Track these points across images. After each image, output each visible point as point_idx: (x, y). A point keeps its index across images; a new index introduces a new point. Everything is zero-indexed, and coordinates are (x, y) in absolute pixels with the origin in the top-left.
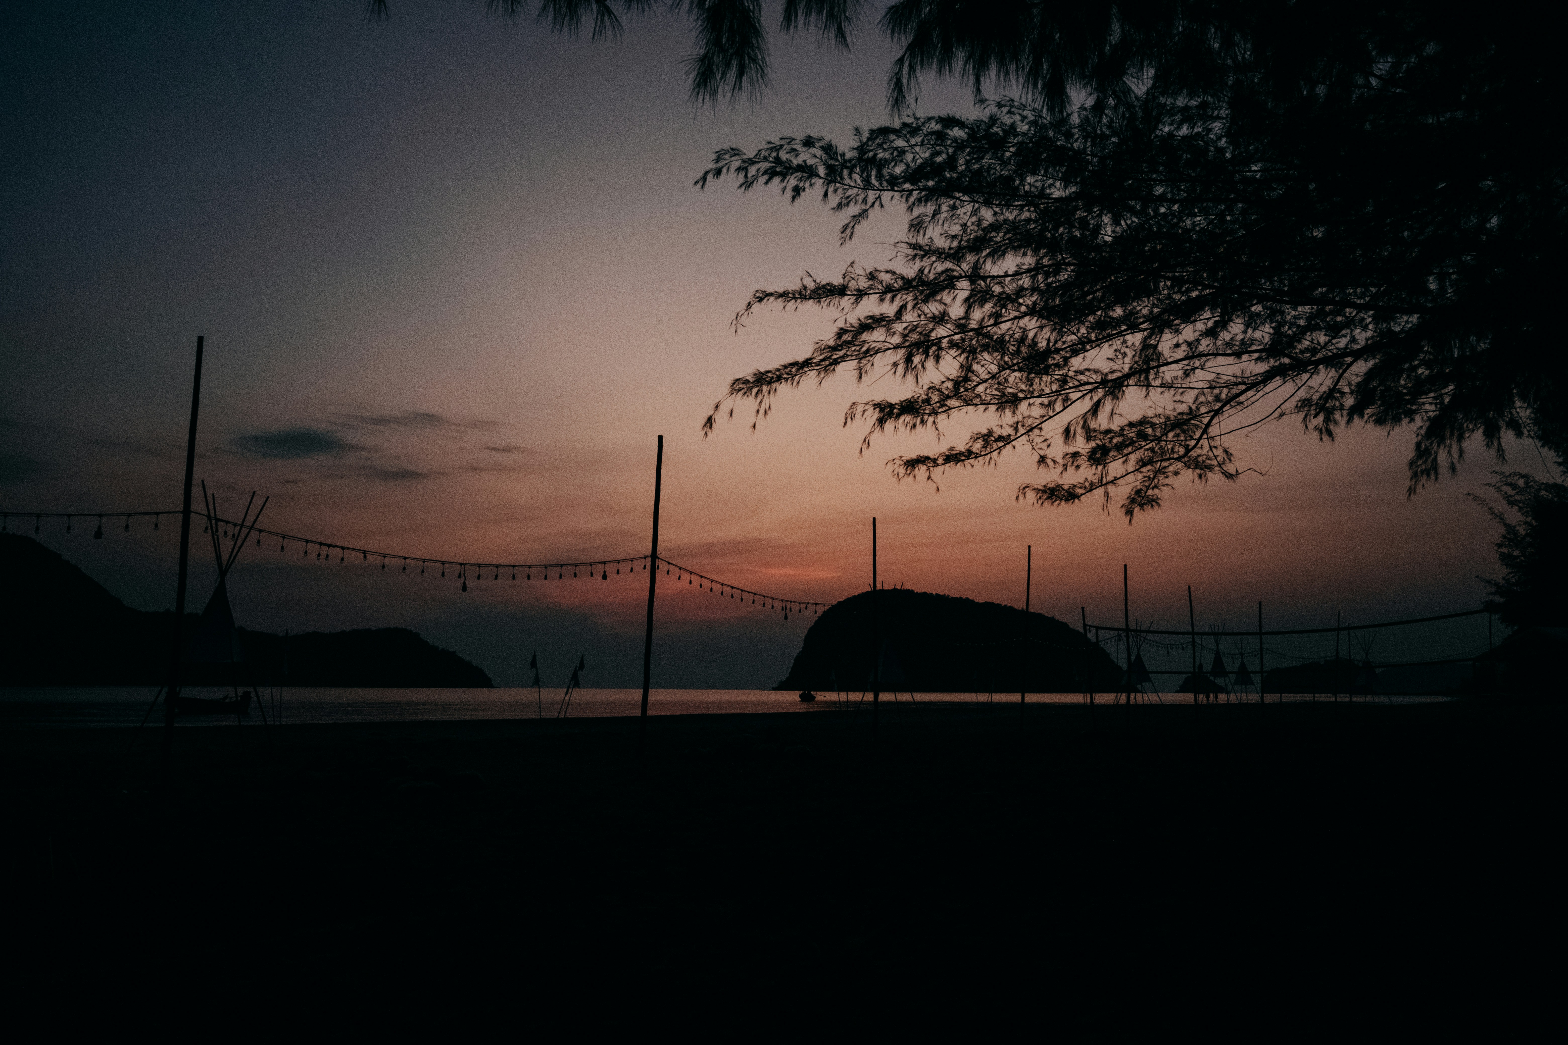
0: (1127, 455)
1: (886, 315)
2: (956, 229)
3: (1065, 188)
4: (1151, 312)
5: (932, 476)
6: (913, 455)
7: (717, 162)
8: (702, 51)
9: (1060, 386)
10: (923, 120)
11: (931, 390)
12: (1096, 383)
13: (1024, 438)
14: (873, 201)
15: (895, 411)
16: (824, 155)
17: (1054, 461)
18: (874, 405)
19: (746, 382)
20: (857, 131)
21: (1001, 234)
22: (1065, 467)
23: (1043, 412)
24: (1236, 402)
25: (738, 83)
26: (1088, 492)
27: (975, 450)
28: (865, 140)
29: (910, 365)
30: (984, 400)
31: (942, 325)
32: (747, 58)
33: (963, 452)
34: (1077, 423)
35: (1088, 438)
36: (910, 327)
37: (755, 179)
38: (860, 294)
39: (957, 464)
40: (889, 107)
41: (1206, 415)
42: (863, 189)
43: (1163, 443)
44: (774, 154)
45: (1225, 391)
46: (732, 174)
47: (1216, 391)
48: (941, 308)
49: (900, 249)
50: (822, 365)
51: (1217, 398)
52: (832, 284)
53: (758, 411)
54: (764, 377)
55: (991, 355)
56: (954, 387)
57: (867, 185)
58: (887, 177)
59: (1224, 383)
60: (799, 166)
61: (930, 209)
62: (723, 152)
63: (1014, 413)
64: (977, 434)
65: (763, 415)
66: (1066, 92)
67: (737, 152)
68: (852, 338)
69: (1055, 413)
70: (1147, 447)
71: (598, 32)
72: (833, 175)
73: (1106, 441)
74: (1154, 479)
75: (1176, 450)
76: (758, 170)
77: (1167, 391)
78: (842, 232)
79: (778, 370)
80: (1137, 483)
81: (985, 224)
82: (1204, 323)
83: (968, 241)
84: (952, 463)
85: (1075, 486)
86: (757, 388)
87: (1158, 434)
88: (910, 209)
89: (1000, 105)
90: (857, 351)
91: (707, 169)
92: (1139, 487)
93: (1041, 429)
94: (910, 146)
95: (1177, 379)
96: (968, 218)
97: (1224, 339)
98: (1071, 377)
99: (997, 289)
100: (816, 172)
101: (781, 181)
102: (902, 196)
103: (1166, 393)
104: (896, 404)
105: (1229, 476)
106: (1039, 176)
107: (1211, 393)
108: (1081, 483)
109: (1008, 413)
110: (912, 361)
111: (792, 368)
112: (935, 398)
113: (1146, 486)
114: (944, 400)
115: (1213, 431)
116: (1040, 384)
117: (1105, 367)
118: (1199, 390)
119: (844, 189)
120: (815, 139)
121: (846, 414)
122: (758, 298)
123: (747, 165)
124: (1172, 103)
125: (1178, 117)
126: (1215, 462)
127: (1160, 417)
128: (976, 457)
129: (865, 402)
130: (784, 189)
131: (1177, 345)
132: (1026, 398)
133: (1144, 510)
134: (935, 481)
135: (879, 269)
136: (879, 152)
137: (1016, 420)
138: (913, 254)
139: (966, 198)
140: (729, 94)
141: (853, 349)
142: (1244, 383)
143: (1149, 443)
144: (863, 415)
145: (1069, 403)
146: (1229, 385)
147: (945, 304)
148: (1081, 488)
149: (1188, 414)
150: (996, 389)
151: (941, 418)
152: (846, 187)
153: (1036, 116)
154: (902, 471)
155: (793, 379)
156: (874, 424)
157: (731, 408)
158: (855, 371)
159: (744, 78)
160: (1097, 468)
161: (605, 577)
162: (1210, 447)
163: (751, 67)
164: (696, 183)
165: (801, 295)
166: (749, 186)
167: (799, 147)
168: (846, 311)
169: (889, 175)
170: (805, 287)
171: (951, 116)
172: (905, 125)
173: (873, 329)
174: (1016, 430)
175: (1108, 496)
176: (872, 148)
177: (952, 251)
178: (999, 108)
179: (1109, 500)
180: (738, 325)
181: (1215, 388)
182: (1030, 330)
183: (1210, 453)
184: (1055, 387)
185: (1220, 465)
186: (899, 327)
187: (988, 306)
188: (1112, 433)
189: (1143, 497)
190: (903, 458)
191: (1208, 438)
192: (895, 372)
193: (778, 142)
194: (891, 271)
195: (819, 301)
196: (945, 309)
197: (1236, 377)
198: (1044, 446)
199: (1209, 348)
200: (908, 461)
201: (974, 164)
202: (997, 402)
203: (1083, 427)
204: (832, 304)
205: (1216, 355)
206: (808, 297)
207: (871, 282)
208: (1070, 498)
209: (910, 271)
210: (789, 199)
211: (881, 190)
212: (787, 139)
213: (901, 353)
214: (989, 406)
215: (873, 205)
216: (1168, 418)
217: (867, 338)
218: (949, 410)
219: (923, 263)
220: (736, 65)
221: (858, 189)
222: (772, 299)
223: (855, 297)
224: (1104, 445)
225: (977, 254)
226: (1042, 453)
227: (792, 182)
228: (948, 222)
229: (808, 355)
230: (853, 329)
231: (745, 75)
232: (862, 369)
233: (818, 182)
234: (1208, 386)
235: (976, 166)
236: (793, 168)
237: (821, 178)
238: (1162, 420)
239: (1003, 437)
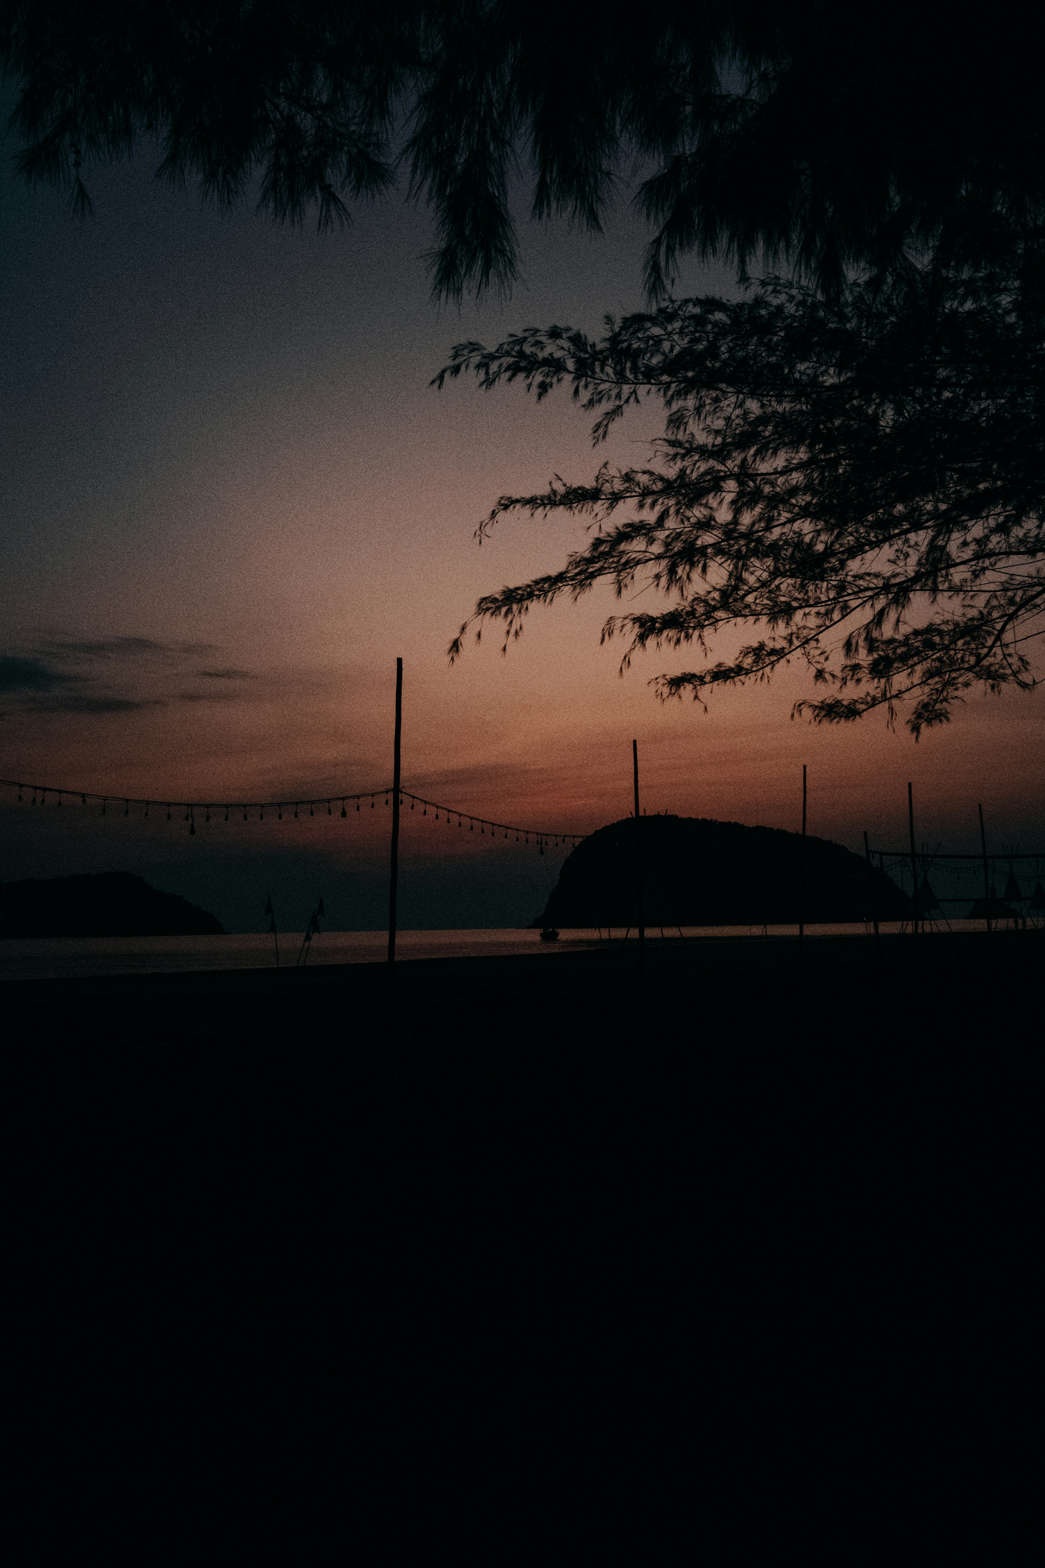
0: (912, 666)
1: (647, 522)
2: (720, 424)
3: (839, 375)
4: (936, 508)
5: (699, 695)
6: (677, 672)
7: (454, 359)
8: (443, 245)
9: (838, 593)
10: (679, 303)
11: (696, 602)
12: (877, 588)
13: (799, 651)
14: (628, 396)
15: (657, 625)
16: (572, 348)
17: (833, 676)
18: (634, 619)
19: (494, 600)
20: (609, 319)
21: (770, 428)
22: (844, 681)
23: (819, 622)
24: (1032, 605)
25: (484, 280)
26: (870, 707)
27: (745, 666)
28: (617, 330)
29: (674, 577)
30: (755, 610)
31: (708, 532)
32: (493, 251)
33: (733, 669)
34: (859, 635)
35: (871, 650)
36: (673, 535)
37: (497, 375)
38: (616, 498)
39: (726, 681)
40: (646, 293)
41: (998, 620)
42: (617, 383)
43: (952, 652)
44: (517, 348)
45: (1020, 593)
46: (472, 371)
47: (1010, 594)
48: (706, 512)
49: (659, 448)
50: (577, 579)
51: (1011, 602)
52: (585, 488)
53: (508, 632)
54: (514, 594)
55: (761, 560)
56: (721, 597)
57: (621, 379)
58: (643, 369)
59: (1019, 584)
60: (544, 359)
61: (691, 402)
62: (461, 347)
63: (788, 624)
64: (747, 648)
65: (514, 638)
66: (843, 272)
67: (477, 346)
68: (610, 549)
69: (833, 622)
70: (934, 657)
71: (324, 222)
72: (583, 370)
73: (890, 652)
74: (942, 691)
75: (967, 659)
76: (500, 366)
77: (955, 595)
78: (595, 432)
79: (529, 586)
80: (924, 697)
81: (752, 417)
82: (994, 519)
83: (734, 436)
84: (720, 681)
85: (857, 701)
86: (507, 607)
87: (946, 642)
88: (669, 403)
89: (764, 284)
90: (615, 563)
91: (443, 366)
92: (926, 701)
93: (817, 641)
94: (667, 334)
95: (966, 582)
96: (732, 410)
97: (1017, 536)
98: (849, 583)
99: (767, 489)
100: (564, 366)
101: (526, 377)
102: (659, 390)
103: (954, 598)
104: (658, 618)
105: (1024, 685)
106: (811, 362)
107: (1005, 596)
108: (862, 698)
109: (781, 624)
110: (676, 573)
111: (544, 584)
112: (700, 609)
113: (934, 700)
114: (711, 612)
115: (1008, 637)
116: (816, 591)
117: (887, 570)
118: (991, 593)
119: (595, 384)
120: (561, 329)
121: (603, 630)
122: (502, 505)
123: (488, 361)
124: (955, 277)
125: (961, 291)
126: (1009, 671)
127: (948, 624)
128: (747, 674)
129: (624, 616)
130: (529, 386)
131: (965, 544)
132: (801, 607)
133: (931, 725)
134: (703, 701)
135: (637, 469)
136: (633, 342)
137: (790, 631)
138: (672, 452)
139: (731, 389)
140: (475, 291)
141: (611, 560)
142: (1040, 584)
143: (936, 653)
144: (621, 631)
145: (849, 610)
146: (1024, 586)
147: (711, 508)
148: (862, 703)
149: (978, 619)
150: (767, 598)
151: (708, 632)
152: (597, 381)
153: (804, 295)
154: (666, 690)
155: (546, 596)
156: (635, 640)
157: (478, 630)
158: (613, 585)
159: (491, 272)
160: (879, 680)
161: (344, 814)
162: (1004, 655)
163: (498, 260)
164: (433, 382)
165: (550, 501)
166: (490, 384)
167: (543, 339)
168: (599, 517)
169: (646, 367)
170: (554, 492)
171: (711, 299)
172: (661, 311)
173: (633, 538)
174: (791, 642)
175: (892, 712)
176: (626, 338)
177: (715, 449)
178: (763, 287)
179: (894, 716)
180: (482, 535)
181: (1009, 590)
182: (805, 535)
183: (1005, 662)
184: (832, 595)
185: (1015, 674)
186: (661, 535)
187: (758, 510)
188: (896, 642)
189: (931, 712)
190: (667, 677)
191: (1001, 646)
192: (658, 585)
193: (520, 334)
194: (649, 471)
195: (571, 508)
196: (711, 514)
197: (1032, 577)
198: (822, 659)
199: (1000, 545)
200: (672, 679)
201: (738, 351)
202: (768, 612)
203: (866, 639)
204: (584, 510)
205: (1008, 554)
206: (558, 503)
207: (627, 485)
208: (850, 715)
209: (671, 472)
210: (535, 398)
211: (636, 384)
212: (531, 330)
213: (664, 563)
214: (760, 617)
215: (627, 401)
216: (957, 625)
217: (627, 548)
218: (715, 622)
219: (684, 463)
220: (482, 257)
221: (610, 384)
222: (518, 506)
223: (610, 502)
224: (887, 656)
225: (743, 451)
226: (819, 666)
227: (538, 378)
228: (711, 417)
229: (562, 568)
230: (610, 539)
231: (492, 269)
232: (621, 582)
233: (568, 378)
234: (1000, 588)
235: (741, 354)
236: (539, 362)
237: (569, 372)
238: (951, 627)
239: (776, 650)
